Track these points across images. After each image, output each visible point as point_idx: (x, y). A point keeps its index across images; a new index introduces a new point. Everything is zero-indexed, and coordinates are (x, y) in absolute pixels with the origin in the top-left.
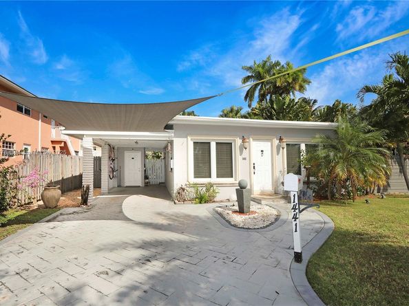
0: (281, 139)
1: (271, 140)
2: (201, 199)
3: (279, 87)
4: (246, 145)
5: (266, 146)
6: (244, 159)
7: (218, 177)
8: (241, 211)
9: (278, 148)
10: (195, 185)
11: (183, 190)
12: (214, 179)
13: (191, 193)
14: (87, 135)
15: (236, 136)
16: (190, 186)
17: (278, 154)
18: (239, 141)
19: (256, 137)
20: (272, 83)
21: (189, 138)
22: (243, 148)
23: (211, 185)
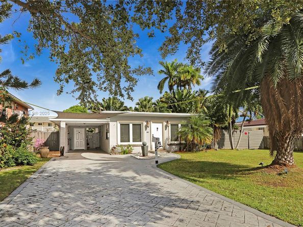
0: (167, 122)
1: (162, 123)
2: (124, 153)
3: (182, 81)
4: (149, 125)
5: (160, 126)
6: (148, 132)
7: (133, 141)
8: (144, 156)
9: (166, 126)
10: (121, 146)
11: (115, 148)
12: (131, 143)
13: (119, 149)
14: (63, 121)
15: (143, 121)
16: (118, 146)
17: (166, 130)
18: (145, 123)
19: (154, 121)
20: (177, 77)
21: (118, 122)
22: (146, 127)
23: (130, 146)
